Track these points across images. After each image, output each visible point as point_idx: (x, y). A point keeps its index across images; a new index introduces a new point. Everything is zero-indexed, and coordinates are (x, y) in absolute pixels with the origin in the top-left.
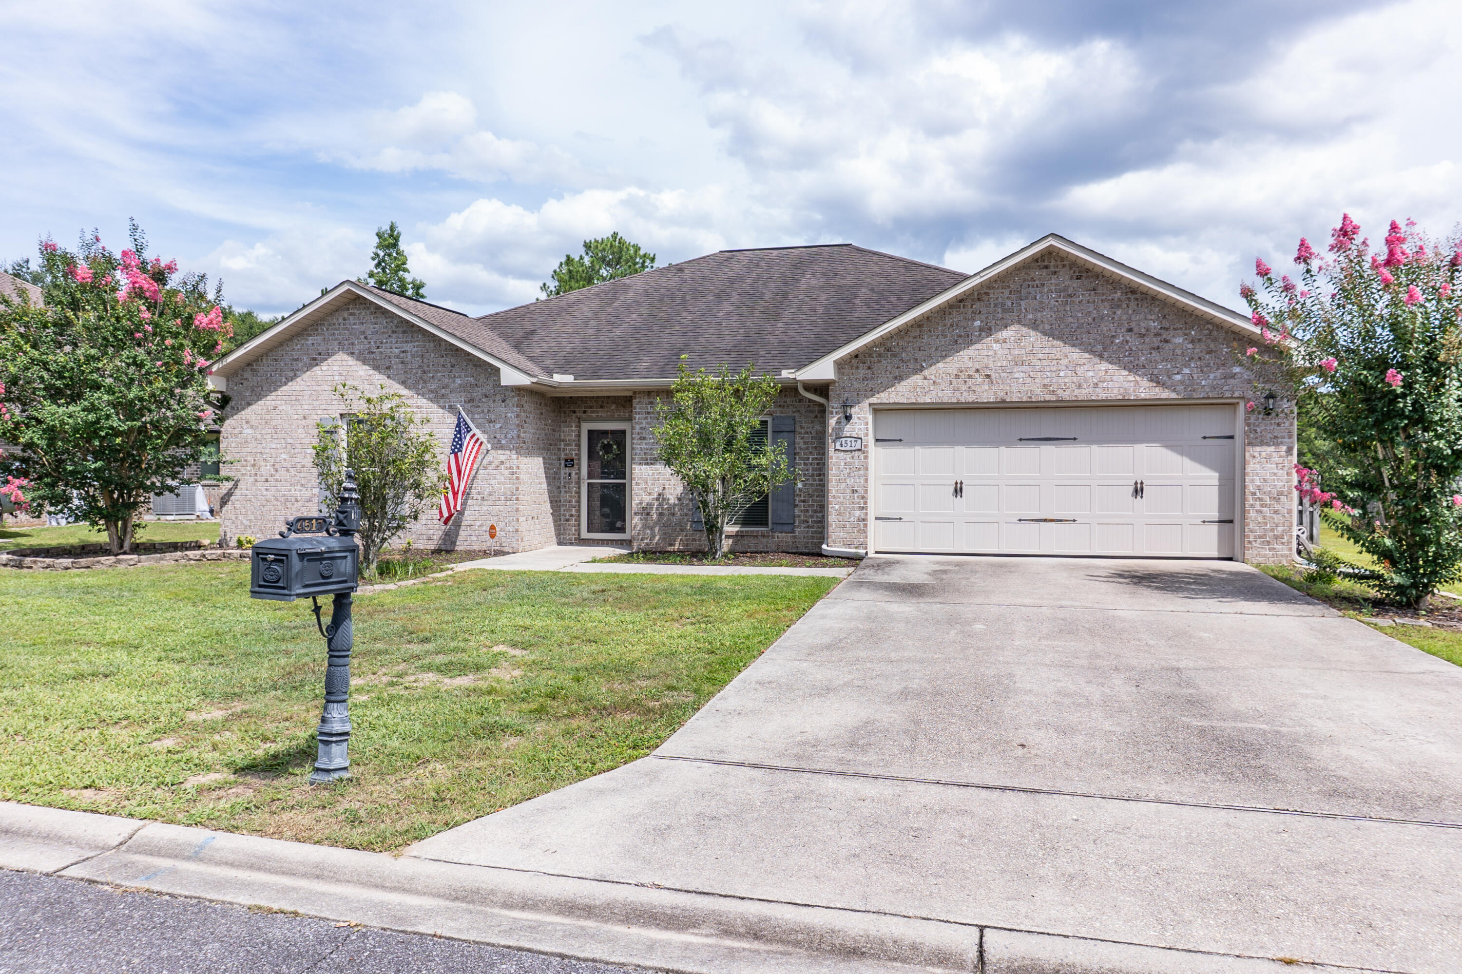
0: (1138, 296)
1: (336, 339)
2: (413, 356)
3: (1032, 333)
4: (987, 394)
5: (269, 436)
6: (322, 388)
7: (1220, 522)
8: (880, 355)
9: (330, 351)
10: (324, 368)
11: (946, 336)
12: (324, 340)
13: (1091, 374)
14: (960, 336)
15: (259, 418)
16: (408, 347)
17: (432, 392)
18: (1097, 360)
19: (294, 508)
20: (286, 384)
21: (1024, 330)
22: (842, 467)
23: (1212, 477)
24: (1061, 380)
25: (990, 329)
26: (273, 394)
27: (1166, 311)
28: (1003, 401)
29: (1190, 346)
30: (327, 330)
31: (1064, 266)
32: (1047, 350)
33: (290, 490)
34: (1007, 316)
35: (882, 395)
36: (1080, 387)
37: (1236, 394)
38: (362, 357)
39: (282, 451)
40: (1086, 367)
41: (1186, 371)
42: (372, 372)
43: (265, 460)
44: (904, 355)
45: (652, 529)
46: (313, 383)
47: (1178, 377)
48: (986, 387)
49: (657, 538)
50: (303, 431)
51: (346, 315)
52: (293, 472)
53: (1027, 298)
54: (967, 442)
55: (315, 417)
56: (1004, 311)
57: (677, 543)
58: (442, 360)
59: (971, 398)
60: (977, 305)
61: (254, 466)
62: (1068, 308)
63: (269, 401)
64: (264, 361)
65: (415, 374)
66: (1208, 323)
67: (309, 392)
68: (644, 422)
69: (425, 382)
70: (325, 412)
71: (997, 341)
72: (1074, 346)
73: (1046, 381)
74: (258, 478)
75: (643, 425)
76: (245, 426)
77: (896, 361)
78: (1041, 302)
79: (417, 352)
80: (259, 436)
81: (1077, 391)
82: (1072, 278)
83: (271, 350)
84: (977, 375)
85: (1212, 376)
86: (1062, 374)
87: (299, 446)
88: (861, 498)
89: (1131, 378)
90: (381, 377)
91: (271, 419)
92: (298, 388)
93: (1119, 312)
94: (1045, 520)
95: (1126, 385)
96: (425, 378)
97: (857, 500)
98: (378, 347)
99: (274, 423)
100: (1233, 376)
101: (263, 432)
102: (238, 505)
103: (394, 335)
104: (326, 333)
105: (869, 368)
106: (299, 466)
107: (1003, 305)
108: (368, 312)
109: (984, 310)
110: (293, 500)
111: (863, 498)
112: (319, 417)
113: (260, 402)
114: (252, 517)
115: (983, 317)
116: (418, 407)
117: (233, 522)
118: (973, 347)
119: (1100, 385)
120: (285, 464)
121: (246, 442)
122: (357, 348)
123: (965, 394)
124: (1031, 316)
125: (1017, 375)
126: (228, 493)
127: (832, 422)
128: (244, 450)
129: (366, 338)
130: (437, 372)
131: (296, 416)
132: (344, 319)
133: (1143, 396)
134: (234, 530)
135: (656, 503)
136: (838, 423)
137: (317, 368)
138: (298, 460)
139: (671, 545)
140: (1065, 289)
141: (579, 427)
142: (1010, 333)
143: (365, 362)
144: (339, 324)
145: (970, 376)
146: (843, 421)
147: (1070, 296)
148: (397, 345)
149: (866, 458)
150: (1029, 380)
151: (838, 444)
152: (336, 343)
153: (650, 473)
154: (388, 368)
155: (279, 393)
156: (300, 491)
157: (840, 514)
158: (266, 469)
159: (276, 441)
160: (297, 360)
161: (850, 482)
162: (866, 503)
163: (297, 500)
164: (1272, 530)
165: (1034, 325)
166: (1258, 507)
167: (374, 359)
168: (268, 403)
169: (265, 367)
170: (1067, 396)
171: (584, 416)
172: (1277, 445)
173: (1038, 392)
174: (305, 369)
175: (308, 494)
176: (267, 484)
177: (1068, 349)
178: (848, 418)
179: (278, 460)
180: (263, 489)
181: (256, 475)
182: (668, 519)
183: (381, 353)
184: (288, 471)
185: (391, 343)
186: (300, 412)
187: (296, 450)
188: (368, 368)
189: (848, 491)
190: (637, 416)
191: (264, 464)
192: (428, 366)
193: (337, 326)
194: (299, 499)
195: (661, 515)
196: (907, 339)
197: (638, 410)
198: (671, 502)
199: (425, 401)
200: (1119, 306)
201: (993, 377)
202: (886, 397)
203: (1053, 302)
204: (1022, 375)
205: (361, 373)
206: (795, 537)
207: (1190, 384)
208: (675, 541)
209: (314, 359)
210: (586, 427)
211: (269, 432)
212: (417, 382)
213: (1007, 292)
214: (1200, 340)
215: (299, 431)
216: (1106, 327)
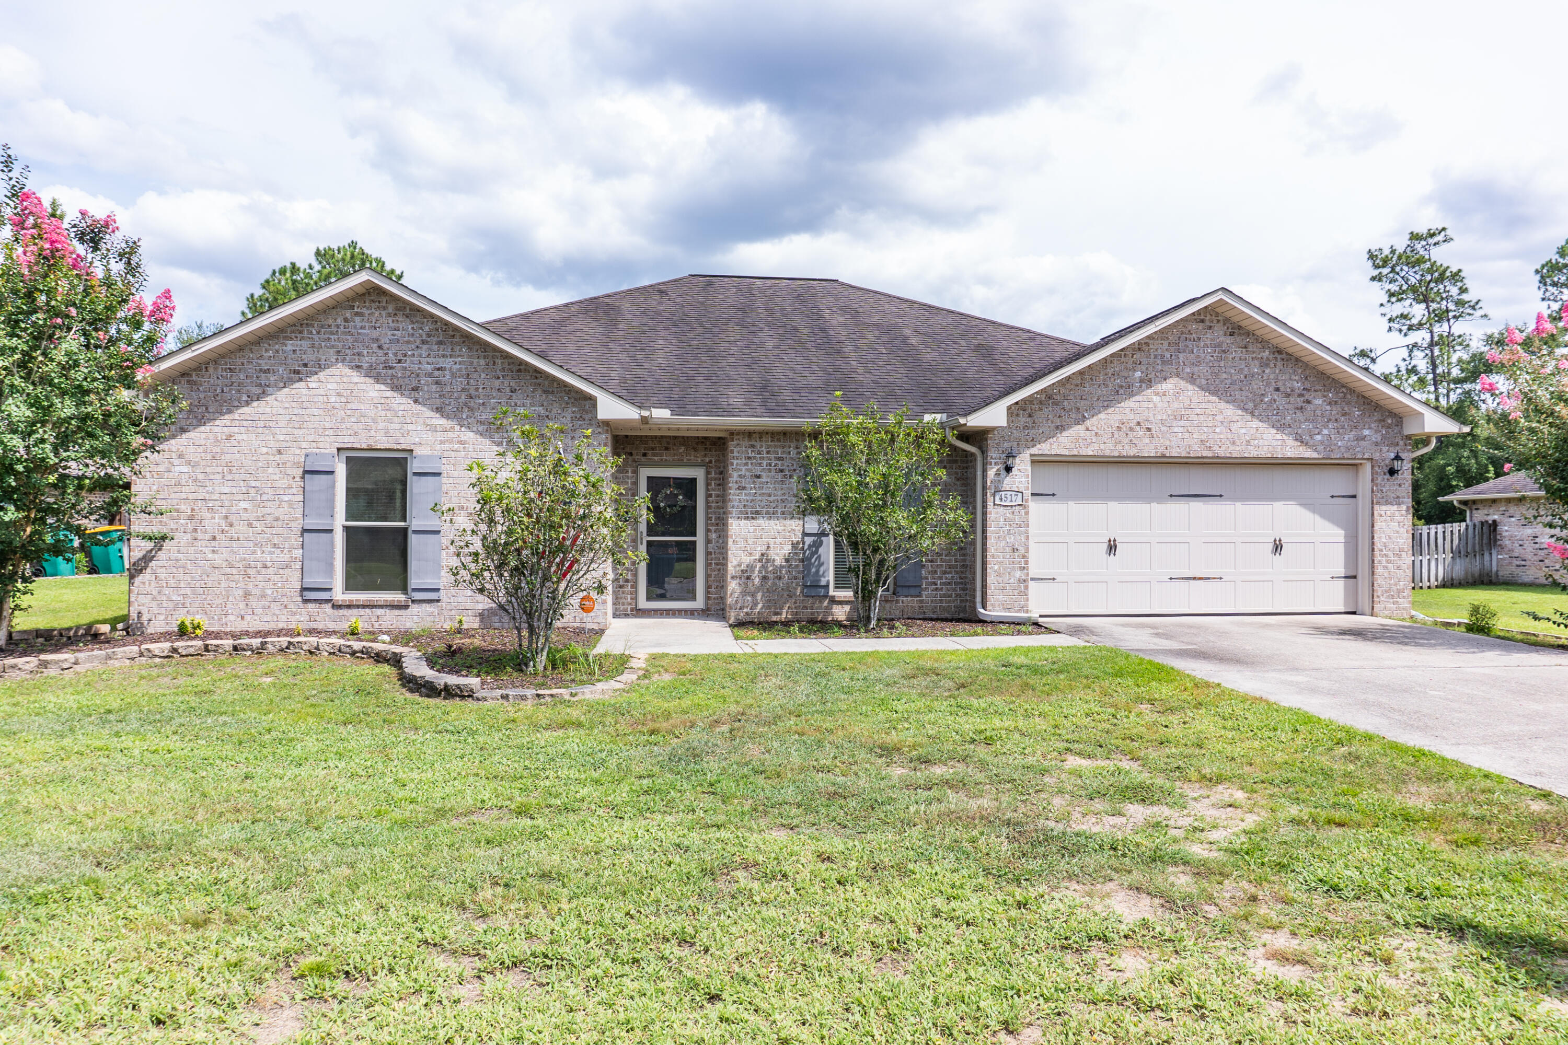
0: (1284, 356)
1: (333, 346)
2: (453, 375)
3: (1190, 387)
4: (1148, 449)
5: (219, 477)
6: (308, 411)
7: (1346, 577)
8: (1041, 403)
9: (323, 362)
10: (312, 385)
11: (1107, 386)
12: (313, 346)
13: (1243, 431)
14: (1122, 387)
15: (201, 449)
16: (447, 363)
17: (482, 423)
18: (1249, 417)
19: (260, 578)
20: (248, 404)
21: (1183, 384)
22: (1002, 523)
23: (1338, 534)
24: (1216, 436)
25: (1150, 381)
26: (226, 417)
27: (1308, 372)
28: (1164, 456)
29: (1328, 408)
30: (318, 333)
31: (1218, 321)
32: (1204, 405)
33: (254, 553)
34: (1165, 368)
35: (1043, 445)
36: (1234, 444)
37: (1366, 456)
38: (374, 373)
39: (241, 497)
40: (1239, 424)
41: (1326, 432)
42: (390, 394)
43: (211, 509)
44: (1065, 403)
45: (753, 595)
46: (294, 405)
47: (1319, 437)
48: (1147, 441)
49: (760, 606)
50: (277, 471)
51: (348, 315)
52: (259, 526)
53: (1184, 351)
54: (1120, 498)
55: (298, 451)
56: (1164, 363)
57: (784, 612)
58: (497, 383)
59: (1132, 452)
60: (1138, 355)
61: (191, 518)
62: (1222, 364)
63: (219, 427)
64: (211, 370)
65: (456, 399)
66: (1343, 386)
67: (288, 418)
68: (744, 468)
69: (471, 409)
70: (314, 445)
71: (1157, 394)
72: (1228, 402)
73: (1203, 437)
74: (200, 535)
75: (743, 473)
76: (176, 462)
77: (1057, 409)
78: (1198, 356)
79: (460, 370)
80: (201, 477)
81: (1231, 448)
82: (1225, 334)
83: (222, 356)
84: (1138, 428)
85: (1346, 437)
86: (1218, 430)
87: (270, 491)
88: (1020, 555)
89: (1279, 437)
90: (404, 400)
91: (222, 453)
92: (268, 410)
93: (1267, 371)
94: (1194, 578)
95: (1274, 443)
96: (472, 404)
97: (1018, 560)
98: (400, 361)
99: (228, 457)
100: (1364, 438)
101: (208, 470)
102: (162, 572)
103: (425, 347)
104: (316, 337)
105: (1030, 416)
106: (269, 519)
107: (1163, 356)
108: (384, 313)
109: (1144, 361)
110: (259, 565)
111: (1024, 557)
112: (304, 451)
113: (202, 428)
114: (188, 591)
115: (1144, 368)
116: (461, 442)
117: (154, 599)
118: (1134, 399)
119: (1252, 442)
120: (245, 516)
121: (178, 484)
122: (365, 361)
123: (1127, 447)
124: (1188, 370)
125: (1176, 430)
126: (144, 557)
127: (991, 473)
128: (173, 495)
129: (380, 347)
130: (489, 397)
131: (265, 450)
132: (346, 320)
133: (1289, 455)
134: (155, 610)
135: (759, 565)
136: (997, 474)
137: (302, 384)
138: (268, 510)
139: (776, 614)
140: (1219, 345)
141: (636, 472)
142: (1170, 386)
143: (378, 379)
144: (338, 326)
145: (1131, 429)
146: (1003, 472)
147: (1224, 352)
148: (429, 360)
149: (1027, 513)
150: (1187, 435)
151: (997, 498)
152: (332, 351)
153: (751, 529)
154: (415, 389)
155: (236, 416)
156: (270, 552)
157: (999, 575)
158: (213, 523)
159: (230, 483)
160: (267, 371)
161: (1011, 539)
162: (1027, 562)
163: (266, 567)
164: (1396, 585)
165: (1192, 379)
166: (1384, 563)
167: (393, 377)
168: (216, 429)
169: (212, 380)
170: (1222, 452)
171: (643, 459)
172: (1399, 504)
173: (1196, 447)
174: (282, 385)
175: (286, 557)
176: (213, 543)
177: (1223, 405)
178: (1008, 469)
179: (234, 510)
180: (207, 550)
181: (195, 530)
182: (774, 584)
183: (405, 369)
184: (250, 525)
185: (421, 356)
186: (272, 444)
187: (265, 497)
188: (383, 387)
189: (1008, 549)
190: (735, 462)
191: (209, 515)
192: (477, 389)
193: (334, 329)
194: (269, 564)
195: (764, 578)
196: (1068, 386)
197: (736, 454)
198: (777, 563)
199: (471, 434)
200: (1267, 365)
201: (1153, 430)
202: (1046, 448)
203: (1208, 357)
204: (1181, 429)
205: (375, 394)
206: (921, 601)
207: (1328, 445)
208: (781, 609)
209: (298, 372)
210: (646, 473)
211: (220, 469)
212: (460, 410)
213: (1166, 343)
214: (1336, 402)
215: (270, 470)
216: (1257, 385)
